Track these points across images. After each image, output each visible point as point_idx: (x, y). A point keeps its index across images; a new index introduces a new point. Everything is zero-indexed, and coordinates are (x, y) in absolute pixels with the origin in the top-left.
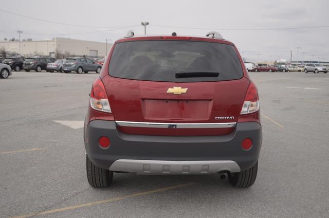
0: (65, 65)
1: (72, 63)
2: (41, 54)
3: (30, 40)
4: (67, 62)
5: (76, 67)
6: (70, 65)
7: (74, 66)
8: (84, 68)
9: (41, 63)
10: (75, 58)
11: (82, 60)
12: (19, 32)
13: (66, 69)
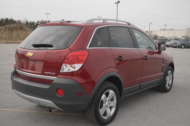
0: (174, 43)
1: (178, 42)
2: (177, 37)
3: (173, 29)
4: (175, 42)
5: (180, 44)
6: (177, 43)
7: (179, 44)
8: (185, 46)
9: (163, 42)
10: (180, 39)
11: (185, 40)
12: (165, 25)
13: (174, 46)
